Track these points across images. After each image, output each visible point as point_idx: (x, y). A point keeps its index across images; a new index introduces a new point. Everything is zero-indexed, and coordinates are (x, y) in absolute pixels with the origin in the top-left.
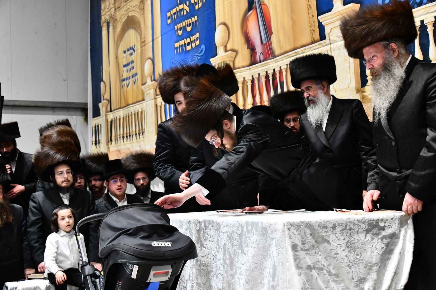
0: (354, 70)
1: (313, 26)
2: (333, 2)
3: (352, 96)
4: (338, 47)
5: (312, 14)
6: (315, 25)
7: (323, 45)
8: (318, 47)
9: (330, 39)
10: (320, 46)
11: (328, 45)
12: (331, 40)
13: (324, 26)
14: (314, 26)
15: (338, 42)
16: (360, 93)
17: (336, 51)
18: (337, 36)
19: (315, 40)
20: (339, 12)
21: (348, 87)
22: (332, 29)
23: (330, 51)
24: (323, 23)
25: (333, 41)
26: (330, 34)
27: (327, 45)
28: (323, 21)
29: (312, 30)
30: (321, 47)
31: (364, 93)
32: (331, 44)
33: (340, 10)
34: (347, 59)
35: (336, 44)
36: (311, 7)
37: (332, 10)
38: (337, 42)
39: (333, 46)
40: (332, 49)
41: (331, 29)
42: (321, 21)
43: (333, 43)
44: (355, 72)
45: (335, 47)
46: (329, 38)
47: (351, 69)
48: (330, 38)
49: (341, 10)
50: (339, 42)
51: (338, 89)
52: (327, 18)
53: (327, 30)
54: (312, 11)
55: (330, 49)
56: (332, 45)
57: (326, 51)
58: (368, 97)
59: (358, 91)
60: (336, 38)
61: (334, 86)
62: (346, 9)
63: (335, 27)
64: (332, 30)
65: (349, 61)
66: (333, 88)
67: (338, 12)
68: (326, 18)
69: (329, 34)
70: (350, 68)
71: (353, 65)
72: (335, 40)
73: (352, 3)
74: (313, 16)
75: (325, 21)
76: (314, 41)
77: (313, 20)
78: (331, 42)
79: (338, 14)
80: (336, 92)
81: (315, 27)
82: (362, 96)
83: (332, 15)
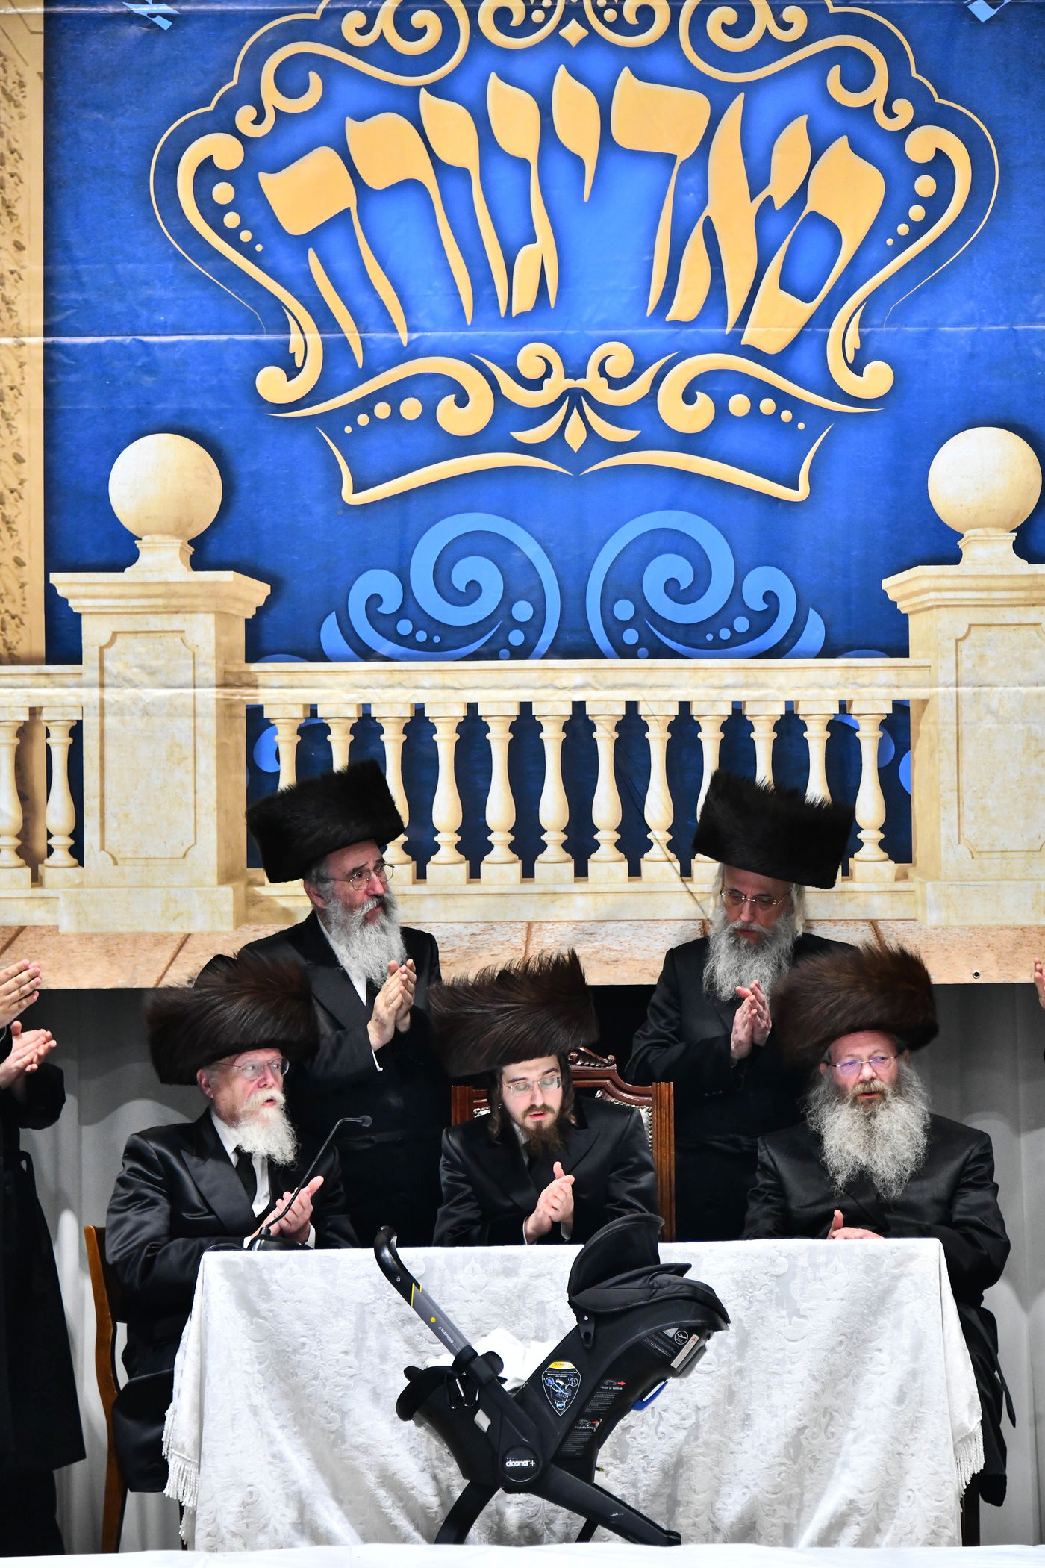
0: (218, 802)
1: (14, 601)
2: (136, 542)
3: (196, 889)
4: (141, 705)
5: (17, 553)
6: (27, 596)
7: (58, 679)
8: (28, 681)
9: (102, 669)
10: (42, 680)
11: (89, 686)
12: (106, 675)
13: (79, 616)
14: (19, 601)
15: (146, 687)
16: (241, 885)
17: (128, 718)
18: (141, 667)
19: (15, 652)
20: (167, 584)
21: (182, 855)
22: (119, 635)
23: (98, 711)
24: (71, 603)
25: (116, 677)
26: (106, 651)
27: (80, 686)
28: (75, 597)
29: (7, 611)
30: (45, 687)
31: (257, 889)
32: (102, 686)
33: (170, 580)
34: (185, 758)
35: (129, 692)
36: (14, 526)
37: (127, 570)
38: (136, 686)
39: (110, 695)
40: (106, 705)
41: (115, 634)
42: (61, 592)
43: (113, 686)
44: (219, 808)
45: (129, 703)
46: (97, 664)
47: (200, 795)
48: (107, 664)
49: (181, 583)
50: (147, 690)
51: (129, 855)
52: (99, 590)
53: (93, 634)
54: (19, 543)
55: (97, 703)
56: (107, 690)
57: (75, 706)
58: (276, 903)
59: (227, 876)
60: (135, 670)
61: (107, 843)
62: (201, 584)
63: (137, 632)
64: (120, 641)
65: (191, 767)
66: (103, 848)
67: (160, 583)
68: (90, 590)
69: (101, 649)
70: (195, 792)
71: (214, 783)
72: (131, 676)
73: (232, 572)
74: (19, 563)
75: (85, 597)
76: (11, 655)
77: (17, 578)
78: (107, 680)
79: (160, 590)
80: (116, 863)
81: (24, 605)
82: (246, 897)
83: (124, 584)
